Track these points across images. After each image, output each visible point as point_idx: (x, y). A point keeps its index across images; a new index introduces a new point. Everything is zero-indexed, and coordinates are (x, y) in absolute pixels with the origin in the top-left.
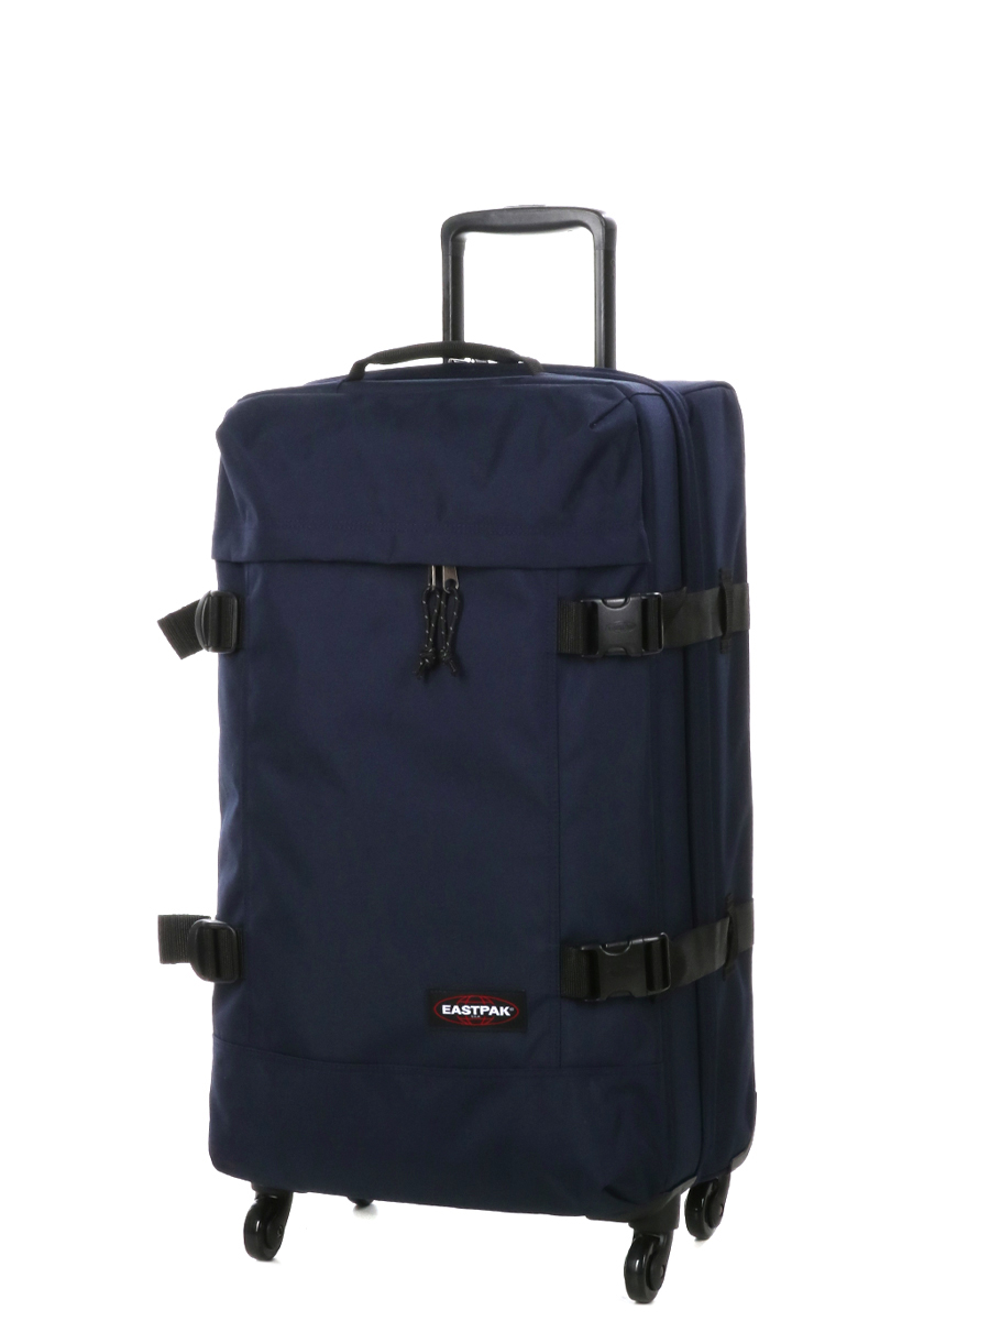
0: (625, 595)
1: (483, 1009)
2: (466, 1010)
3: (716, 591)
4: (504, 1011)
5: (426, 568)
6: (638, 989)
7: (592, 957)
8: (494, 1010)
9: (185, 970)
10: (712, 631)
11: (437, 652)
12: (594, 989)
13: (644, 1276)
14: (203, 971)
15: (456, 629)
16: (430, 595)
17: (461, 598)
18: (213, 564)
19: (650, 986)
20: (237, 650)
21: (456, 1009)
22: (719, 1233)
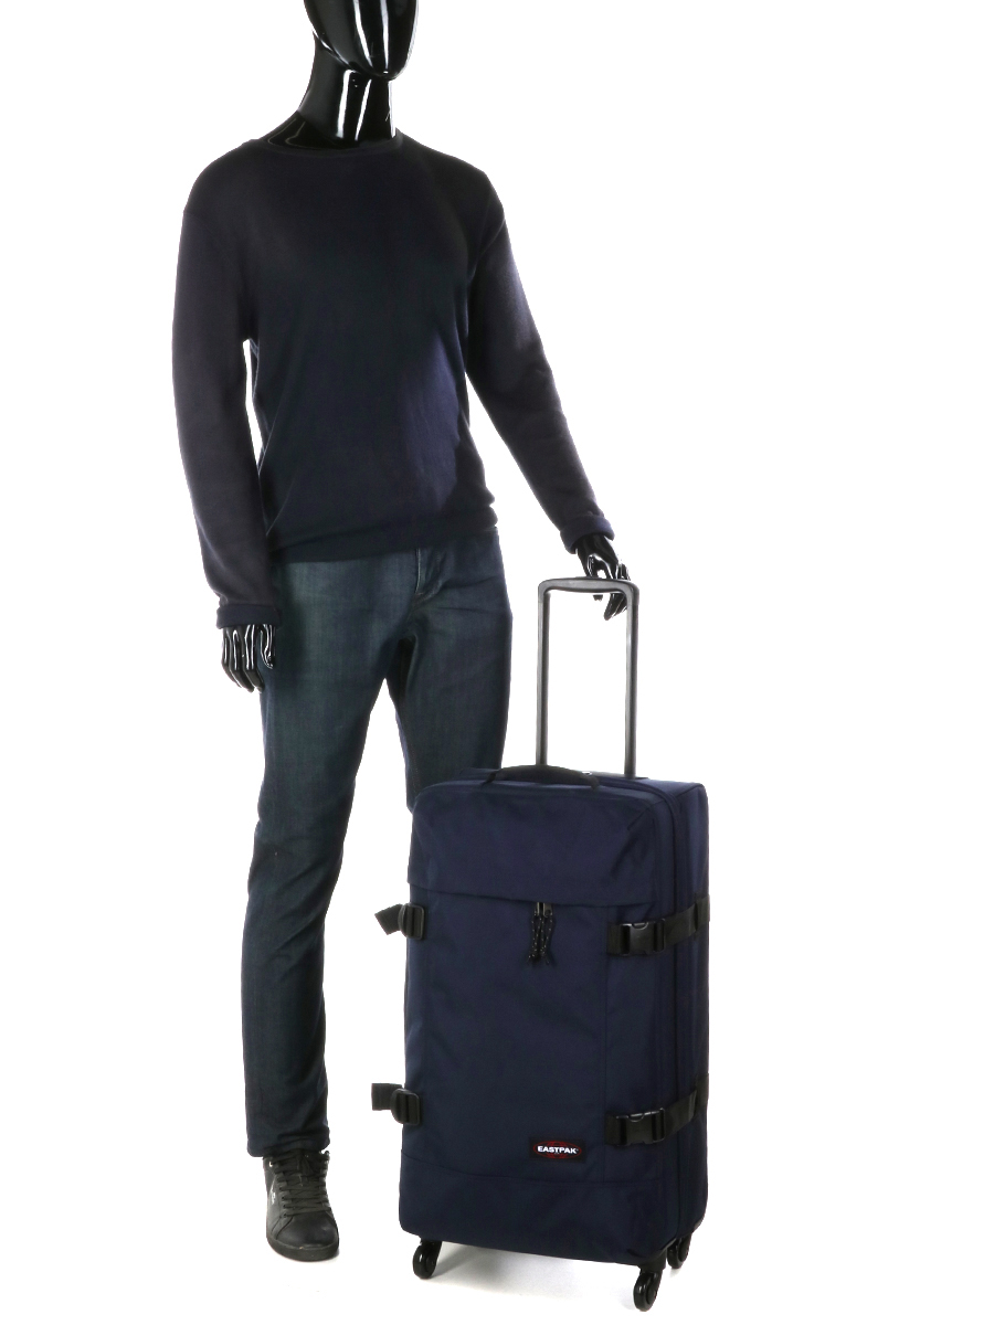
0: (644, 920)
1: (561, 1149)
2: (552, 1150)
3: (693, 907)
4: (573, 1151)
5: (536, 904)
6: (647, 1140)
7: (623, 1123)
8: (567, 1150)
9: (387, 1114)
10: (691, 929)
11: (539, 951)
12: (623, 1139)
13: (645, 1294)
14: (398, 1117)
15: (550, 939)
16: (537, 918)
17: (554, 921)
18: (408, 886)
19: (654, 1137)
20: (423, 938)
21: (546, 1149)
22: (686, 1264)
